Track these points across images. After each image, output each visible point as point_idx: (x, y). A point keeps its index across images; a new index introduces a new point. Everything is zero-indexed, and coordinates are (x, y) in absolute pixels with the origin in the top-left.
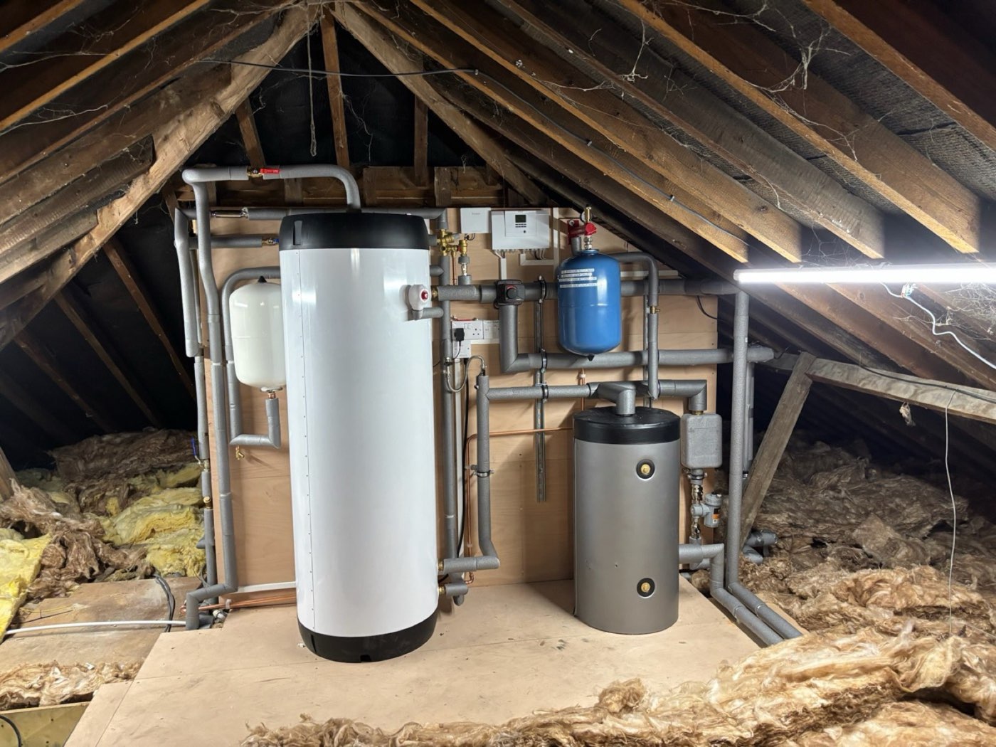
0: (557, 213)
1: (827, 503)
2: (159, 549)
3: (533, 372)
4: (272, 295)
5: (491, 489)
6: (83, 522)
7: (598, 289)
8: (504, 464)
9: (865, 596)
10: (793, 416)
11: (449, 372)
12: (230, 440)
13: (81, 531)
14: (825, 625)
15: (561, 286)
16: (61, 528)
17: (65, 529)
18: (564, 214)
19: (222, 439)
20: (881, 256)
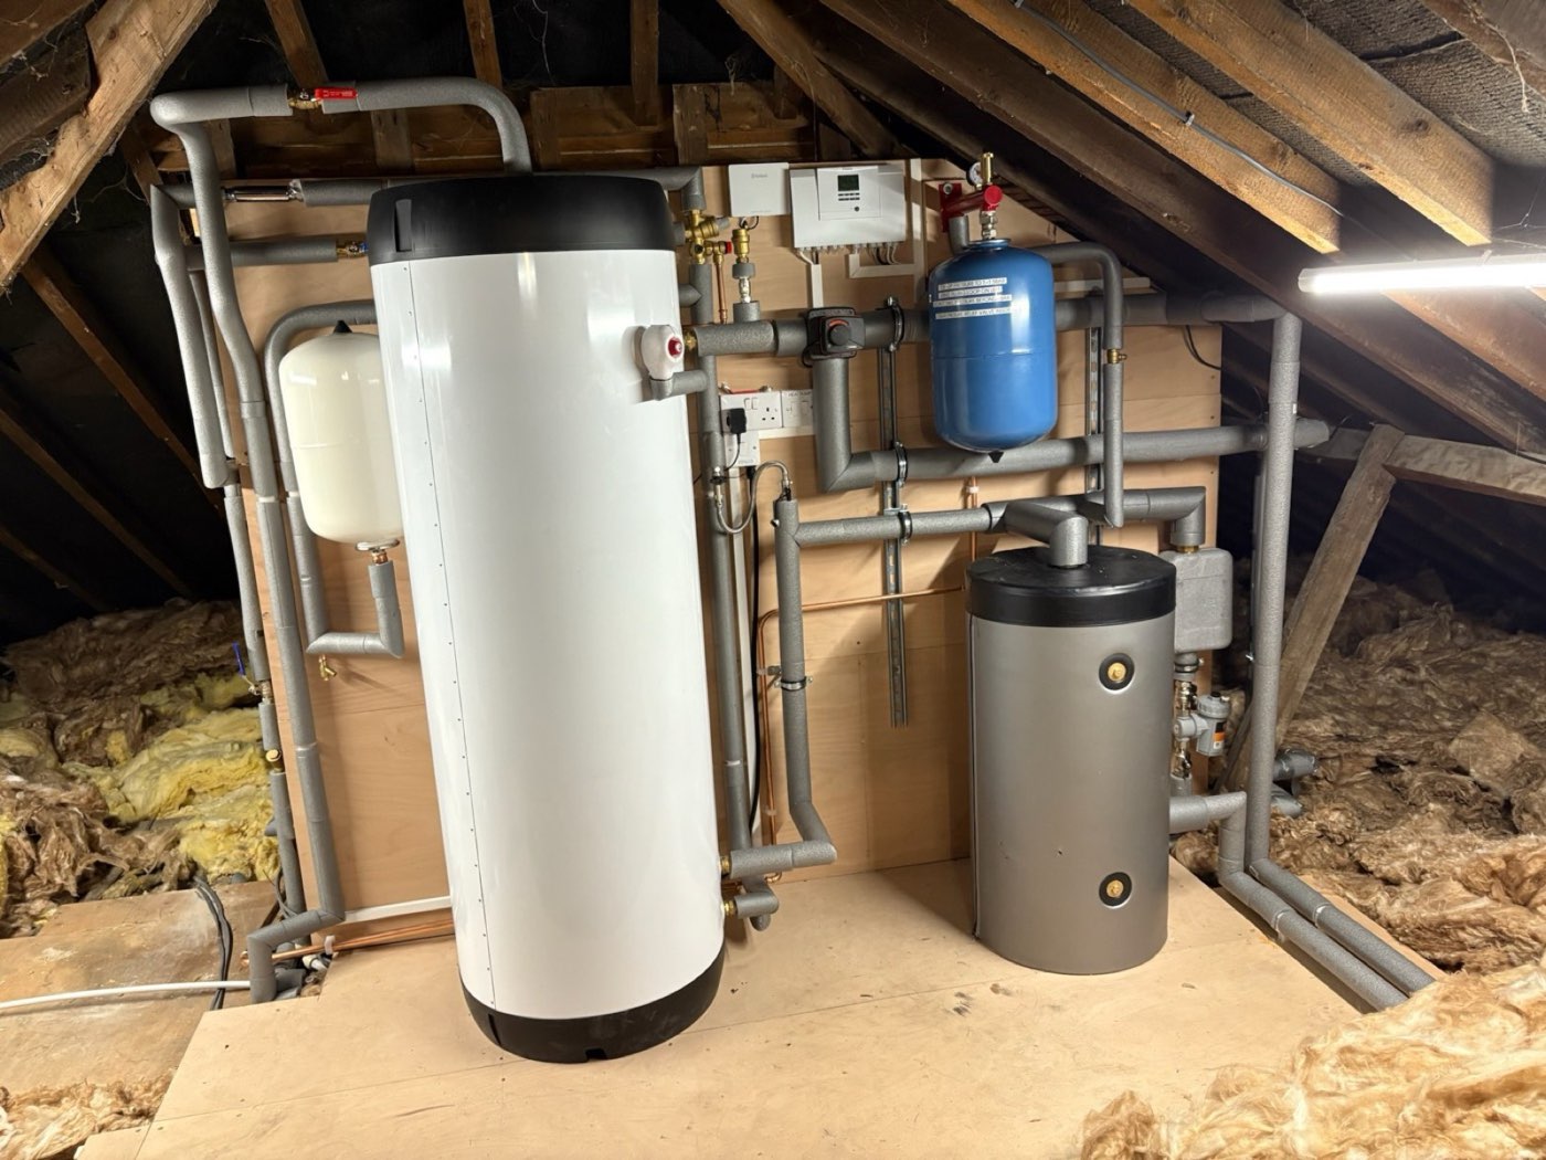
0: (917, 169)
1: (1395, 693)
2: (203, 827)
3: (879, 487)
4: (363, 359)
5: (809, 707)
6: (66, 788)
7: (1013, 318)
8: (829, 661)
9: (1528, 888)
10: (1359, 546)
11: (720, 497)
12: (308, 644)
13: (64, 805)
14: (1455, 945)
15: (938, 316)
16: (27, 803)
17: (34, 805)
18: (931, 170)
19: (290, 641)
20: (1486, 240)
